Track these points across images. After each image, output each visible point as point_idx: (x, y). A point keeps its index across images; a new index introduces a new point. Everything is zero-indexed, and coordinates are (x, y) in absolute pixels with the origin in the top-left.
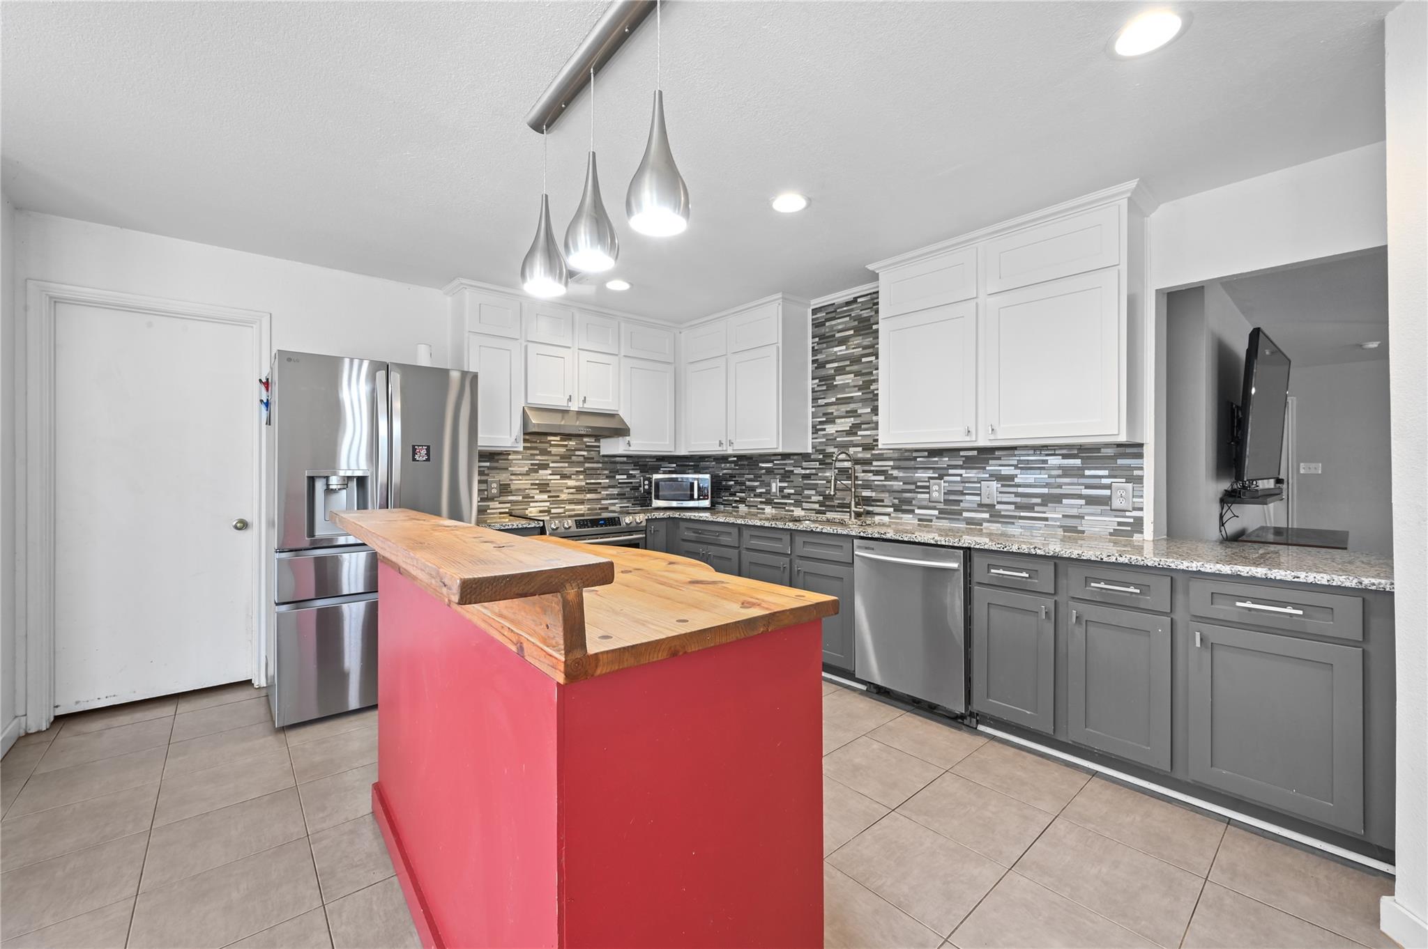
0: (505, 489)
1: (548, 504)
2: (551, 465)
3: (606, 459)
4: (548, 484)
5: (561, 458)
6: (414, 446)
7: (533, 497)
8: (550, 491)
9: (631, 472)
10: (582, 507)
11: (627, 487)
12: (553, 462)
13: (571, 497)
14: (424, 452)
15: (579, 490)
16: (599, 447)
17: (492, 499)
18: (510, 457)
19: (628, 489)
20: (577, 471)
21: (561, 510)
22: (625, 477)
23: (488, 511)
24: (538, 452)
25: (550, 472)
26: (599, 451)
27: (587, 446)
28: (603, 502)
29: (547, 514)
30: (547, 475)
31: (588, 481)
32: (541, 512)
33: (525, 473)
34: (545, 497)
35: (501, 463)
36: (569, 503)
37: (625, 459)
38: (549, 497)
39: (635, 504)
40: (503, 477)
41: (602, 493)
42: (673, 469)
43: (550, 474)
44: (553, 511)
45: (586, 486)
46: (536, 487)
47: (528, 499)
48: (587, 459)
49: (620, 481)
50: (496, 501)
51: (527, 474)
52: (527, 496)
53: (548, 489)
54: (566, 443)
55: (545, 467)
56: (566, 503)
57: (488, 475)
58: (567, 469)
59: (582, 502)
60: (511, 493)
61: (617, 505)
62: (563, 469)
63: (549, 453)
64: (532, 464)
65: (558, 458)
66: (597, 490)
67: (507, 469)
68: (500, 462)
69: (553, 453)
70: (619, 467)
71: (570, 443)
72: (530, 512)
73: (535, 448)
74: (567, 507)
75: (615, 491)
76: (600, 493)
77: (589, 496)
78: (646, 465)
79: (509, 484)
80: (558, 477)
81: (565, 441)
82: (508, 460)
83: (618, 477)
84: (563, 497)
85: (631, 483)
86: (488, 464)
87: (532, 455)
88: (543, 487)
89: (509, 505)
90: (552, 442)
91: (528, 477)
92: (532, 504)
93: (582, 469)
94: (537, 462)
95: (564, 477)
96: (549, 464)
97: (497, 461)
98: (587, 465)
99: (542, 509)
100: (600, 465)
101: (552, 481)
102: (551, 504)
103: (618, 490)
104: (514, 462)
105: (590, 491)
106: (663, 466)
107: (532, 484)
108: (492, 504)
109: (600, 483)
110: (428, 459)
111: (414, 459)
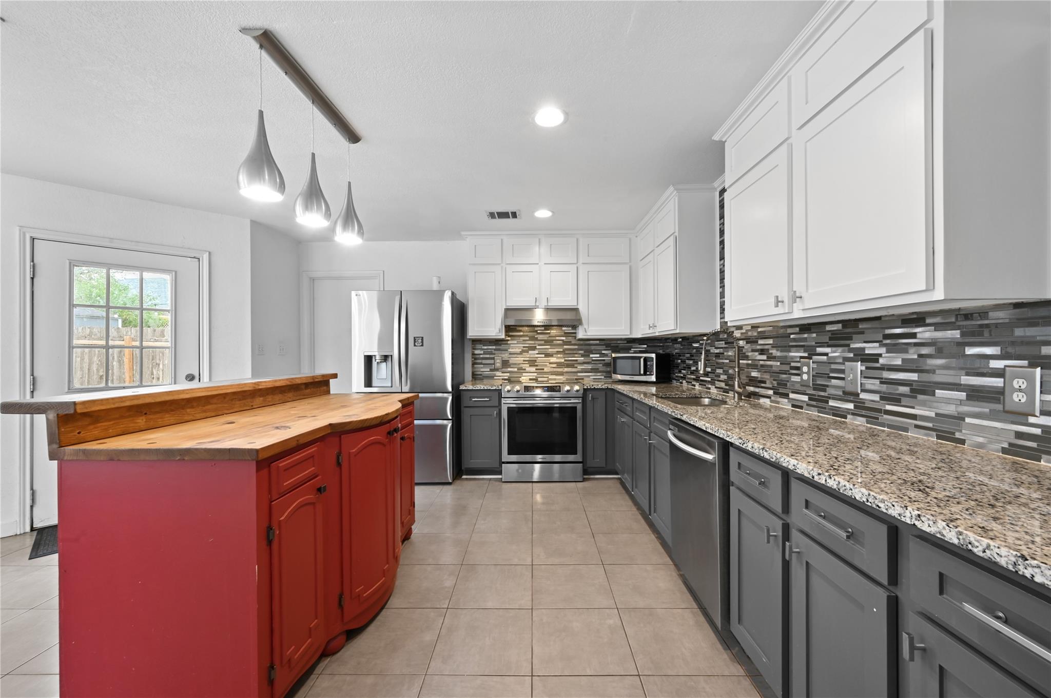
0: (506, 364)
1: (536, 374)
2: (538, 347)
3: (582, 342)
4: (536, 360)
5: (545, 342)
6: (414, 338)
7: (525, 369)
8: (537, 366)
9: (603, 352)
10: (561, 377)
11: (600, 363)
12: (539, 345)
13: (552, 370)
14: (420, 341)
15: (559, 365)
16: (575, 333)
17: (497, 370)
18: (509, 342)
19: (601, 365)
20: (557, 351)
21: (546, 379)
22: (598, 355)
23: (495, 378)
24: (528, 338)
25: (537, 352)
26: (575, 337)
27: (565, 333)
28: (579, 374)
29: (534, 381)
30: (534, 354)
31: (566, 359)
32: (530, 379)
33: (519, 352)
34: (533, 369)
35: (503, 347)
36: (552, 374)
37: (598, 342)
38: (536, 369)
39: (607, 377)
40: (505, 356)
41: (578, 367)
42: (644, 349)
43: (537, 354)
44: (539, 379)
45: (565, 362)
46: (527, 362)
47: (521, 370)
48: (565, 343)
49: (594, 359)
50: (500, 371)
51: (521, 353)
52: (521, 369)
53: (536, 364)
54: (549, 332)
55: (534, 348)
56: (549, 375)
57: (494, 354)
58: (550, 350)
59: (562, 374)
60: (509, 366)
61: (591, 377)
62: (547, 350)
63: (536, 339)
64: (524, 347)
65: (543, 342)
66: (574, 365)
67: (507, 350)
68: (502, 345)
69: (539, 338)
70: (593, 347)
71: (552, 331)
72: (523, 380)
73: (527, 336)
74: (550, 377)
75: (589, 367)
76: (577, 367)
77: (566, 370)
78: (617, 346)
79: (508, 360)
80: (543, 356)
81: (548, 330)
82: (507, 344)
83: (591, 356)
84: (546, 370)
85: (604, 360)
86: (494, 347)
87: (524, 340)
88: (532, 363)
89: (508, 374)
90: (538, 331)
91: (521, 356)
92: (524, 374)
93: (562, 350)
94: (528, 345)
95: (548, 355)
96: (536, 347)
97: (500, 345)
98: (565, 347)
99: (531, 377)
100: (576, 347)
101: (539, 359)
102: (538, 374)
103: (592, 365)
104: (511, 345)
105: (568, 366)
106: (634, 347)
107: (524, 361)
108: (498, 373)
109: (577, 360)
110: (422, 345)
111: (415, 345)
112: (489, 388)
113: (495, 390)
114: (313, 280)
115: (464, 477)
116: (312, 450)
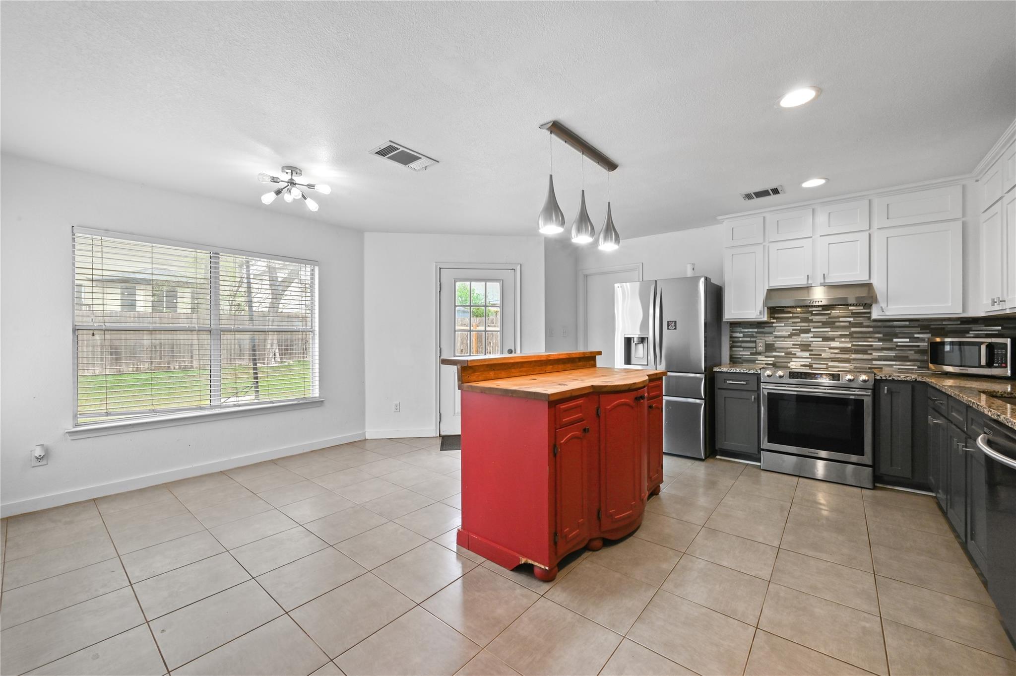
0: (770, 348)
1: (809, 360)
2: (812, 330)
3: (879, 324)
4: (810, 345)
5: (823, 325)
6: (668, 322)
7: (795, 354)
8: (812, 350)
9: (916, 336)
10: (848, 365)
11: (910, 350)
12: (814, 328)
13: (833, 356)
14: (673, 324)
15: (844, 350)
16: (870, 313)
17: (760, 354)
18: (774, 325)
19: (913, 352)
20: (840, 335)
21: (824, 366)
22: (908, 340)
23: (757, 362)
24: (799, 320)
25: (812, 336)
26: (869, 318)
27: (853, 313)
28: (874, 362)
29: (808, 368)
30: (808, 338)
31: (854, 343)
32: (802, 366)
33: (787, 336)
34: (807, 354)
35: (767, 330)
36: (832, 361)
37: (907, 323)
38: (810, 355)
39: (922, 368)
40: (770, 339)
41: (874, 354)
42: (997, 332)
43: (812, 337)
44: (814, 366)
45: (853, 347)
46: (798, 347)
47: (790, 355)
48: (852, 325)
49: (899, 344)
50: (763, 355)
51: (790, 336)
52: (790, 353)
53: (810, 348)
54: (829, 312)
55: (808, 331)
56: (828, 361)
57: (756, 337)
58: (830, 333)
59: (847, 361)
60: (775, 350)
61: (894, 367)
62: (827, 333)
63: (811, 321)
64: (793, 330)
65: (820, 324)
66: (867, 352)
67: (772, 333)
68: (766, 328)
69: (814, 320)
70: (898, 330)
71: (833, 312)
72: (792, 365)
73: (797, 317)
74: (829, 364)
75: (892, 354)
76: (871, 354)
77: (854, 356)
78: (944, 328)
79: (774, 344)
80: (821, 339)
81: (828, 310)
82: (772, 327)
83: (895, 340)
84: (824, 355)
85: (918, 346)
86: (756, 330)
87: (793, 322)
88: (805, 347)
89: (773, 359)
90: (814, 312)
91: (791, 339)
92: (793, 360)
93: (848, 333)
94: (799, 328)
95: (826, 339)
96: (810, 329)
97: (764, 328)
98: (853, 329)
99: (803, 363)
100: (871, 329)
101: (814, 343)
102: (812, 360)
103: (897, 352)
104: (777, 328)
105: (857, 352)
106: (974, 329)
107: (793, 345)
108: (760, 358)
109: (871, 346)
110: (675, 329)
111: (668, 329)
112: (746, 372)
113: (754, 374)
114: (586, 276)
115: (718, 457)
116: (580, 401)
